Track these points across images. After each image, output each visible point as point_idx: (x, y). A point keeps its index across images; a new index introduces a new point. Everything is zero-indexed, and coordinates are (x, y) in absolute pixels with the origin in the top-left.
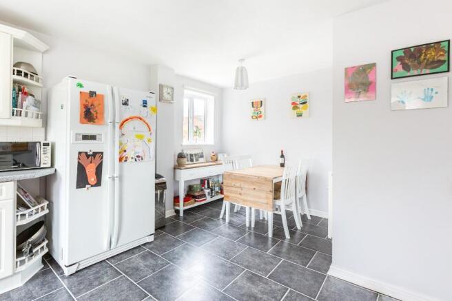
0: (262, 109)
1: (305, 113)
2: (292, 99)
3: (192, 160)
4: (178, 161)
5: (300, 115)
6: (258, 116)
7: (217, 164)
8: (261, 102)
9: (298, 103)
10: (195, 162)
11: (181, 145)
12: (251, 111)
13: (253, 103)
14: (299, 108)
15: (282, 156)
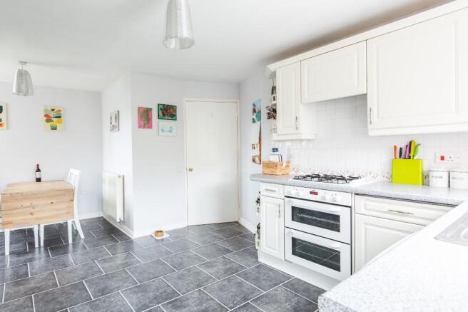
0: (2, 116)
1: (59, 126)
2: (45, 112)
5: (54, 128)
8: (2, 107)
9: (52, 116)
14: (52, 121)
15: (38, 170)
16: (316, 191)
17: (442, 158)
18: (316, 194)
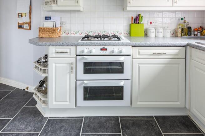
16: (106, 47)
17: (151, 23)
18: (106, 49)
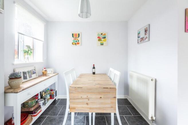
0: (79, 39)
1: (105, 43)
2: (98, 35)
3: (25, 78)
4: (9, 83)
5: (102, 44)
6: (76, 43)
7: (50, 78)
8: (79, 34)
9: (101, 37)
10: (28, 78)
11: (13, 64)
12: (72, 39)
13: (73, 34)
14: (101, 40)
15: (94, 68)
